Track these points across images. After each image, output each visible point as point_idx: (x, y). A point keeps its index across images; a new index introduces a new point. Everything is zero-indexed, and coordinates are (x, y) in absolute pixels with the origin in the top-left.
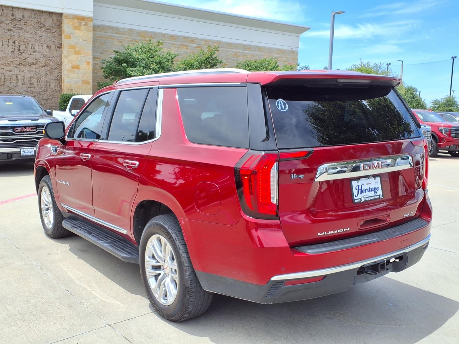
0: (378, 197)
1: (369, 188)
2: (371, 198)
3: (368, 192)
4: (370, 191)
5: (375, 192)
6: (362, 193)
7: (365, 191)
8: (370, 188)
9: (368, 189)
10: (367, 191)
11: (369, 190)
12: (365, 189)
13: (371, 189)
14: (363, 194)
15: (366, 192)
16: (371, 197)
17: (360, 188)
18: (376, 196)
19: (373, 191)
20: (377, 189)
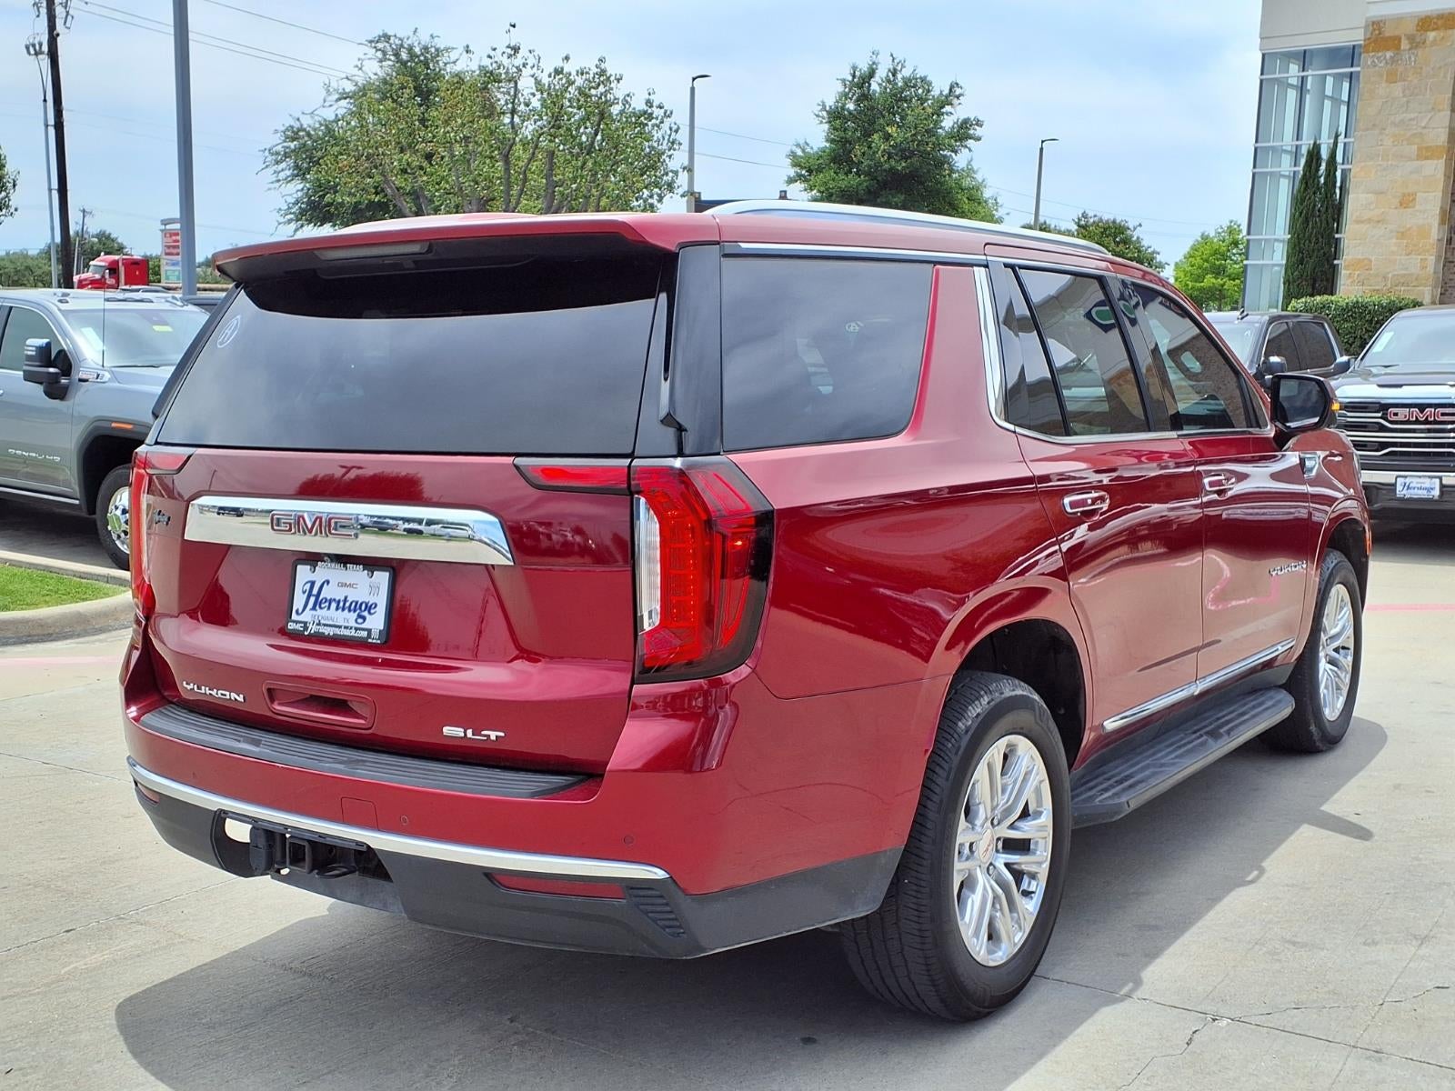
0: (364, 634)
1: (343, 598)
2: (337, 631)
3: (337, 609)
4: (343, 609)
5: (360, 616)
6: (317, 607)
7: (327, 604)
8: (346, 598)
9: (339, 602)
10: (334, 605)
11: (342, 605)
12: (329, 598)
13: (347, 604)
14: (319, 612)
15: (329, 608)
16: (340, 627)
17: (315, 591)
18: (356, 629)
19: (355, 611)
20: (370, 608)
